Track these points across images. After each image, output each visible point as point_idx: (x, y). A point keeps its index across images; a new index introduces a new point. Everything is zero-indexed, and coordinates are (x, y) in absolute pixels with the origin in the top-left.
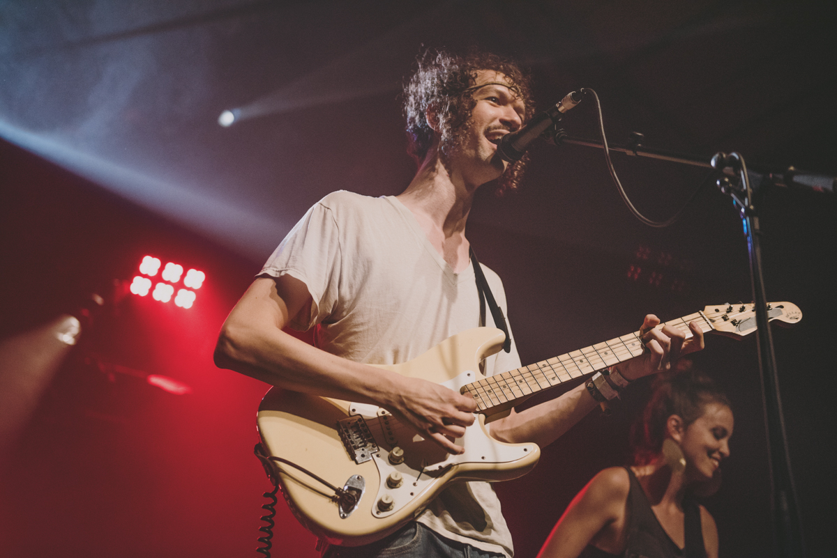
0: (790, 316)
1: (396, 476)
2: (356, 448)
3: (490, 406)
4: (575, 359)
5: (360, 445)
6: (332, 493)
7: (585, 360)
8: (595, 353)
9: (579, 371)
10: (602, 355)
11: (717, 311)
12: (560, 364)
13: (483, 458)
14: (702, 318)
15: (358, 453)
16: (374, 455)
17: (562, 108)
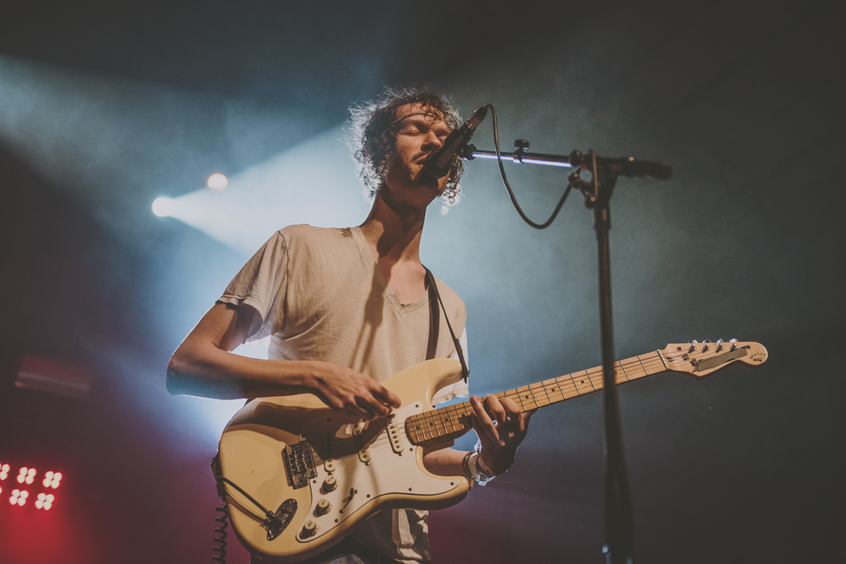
0: (754, 358)
1: (323, 504)
6: (263, 515)
7: (530, 396)
11: (679, 349)
13: (410, 489)
14: (659, 357)
16: (312, 480)
17: (471, 125)
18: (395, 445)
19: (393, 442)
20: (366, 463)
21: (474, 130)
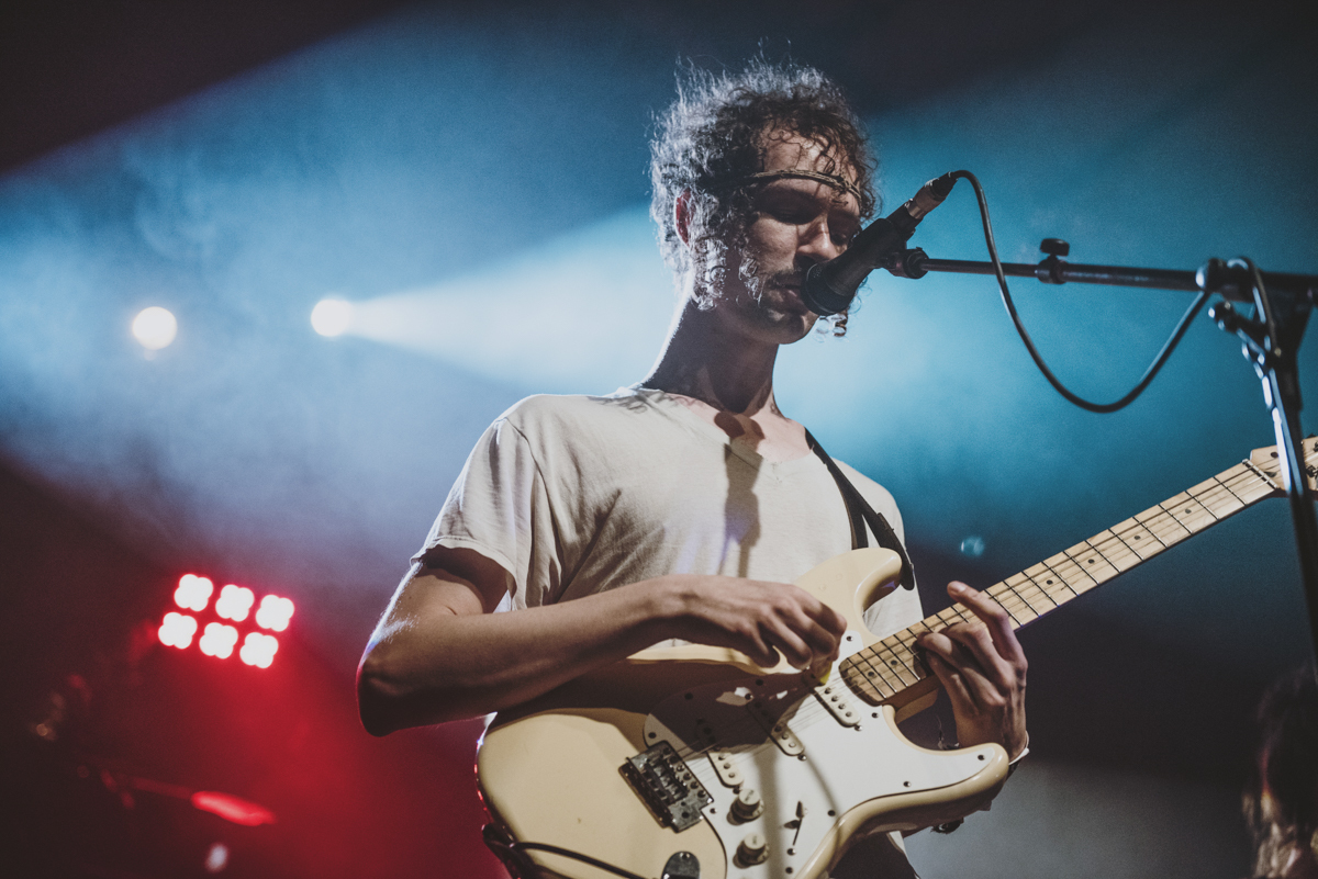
1: (755, 842)
2: (671, 801)
3: (899, 688)
4: (1036, 579)
5: (676, 797)
7: (1054, 579)
8: (1070, 562)
9: (1049, 601)
10: (1085, 564)
11: (1275, 455)
12: (1010, 592)
13: (906, 784)
14: (1251, 472)
15: (675, 810)
16: (706, 811)
17: (917, 209)
18: (841, 714)
19: (837, 710)
20: (800, 757)
21: (920, 220)
